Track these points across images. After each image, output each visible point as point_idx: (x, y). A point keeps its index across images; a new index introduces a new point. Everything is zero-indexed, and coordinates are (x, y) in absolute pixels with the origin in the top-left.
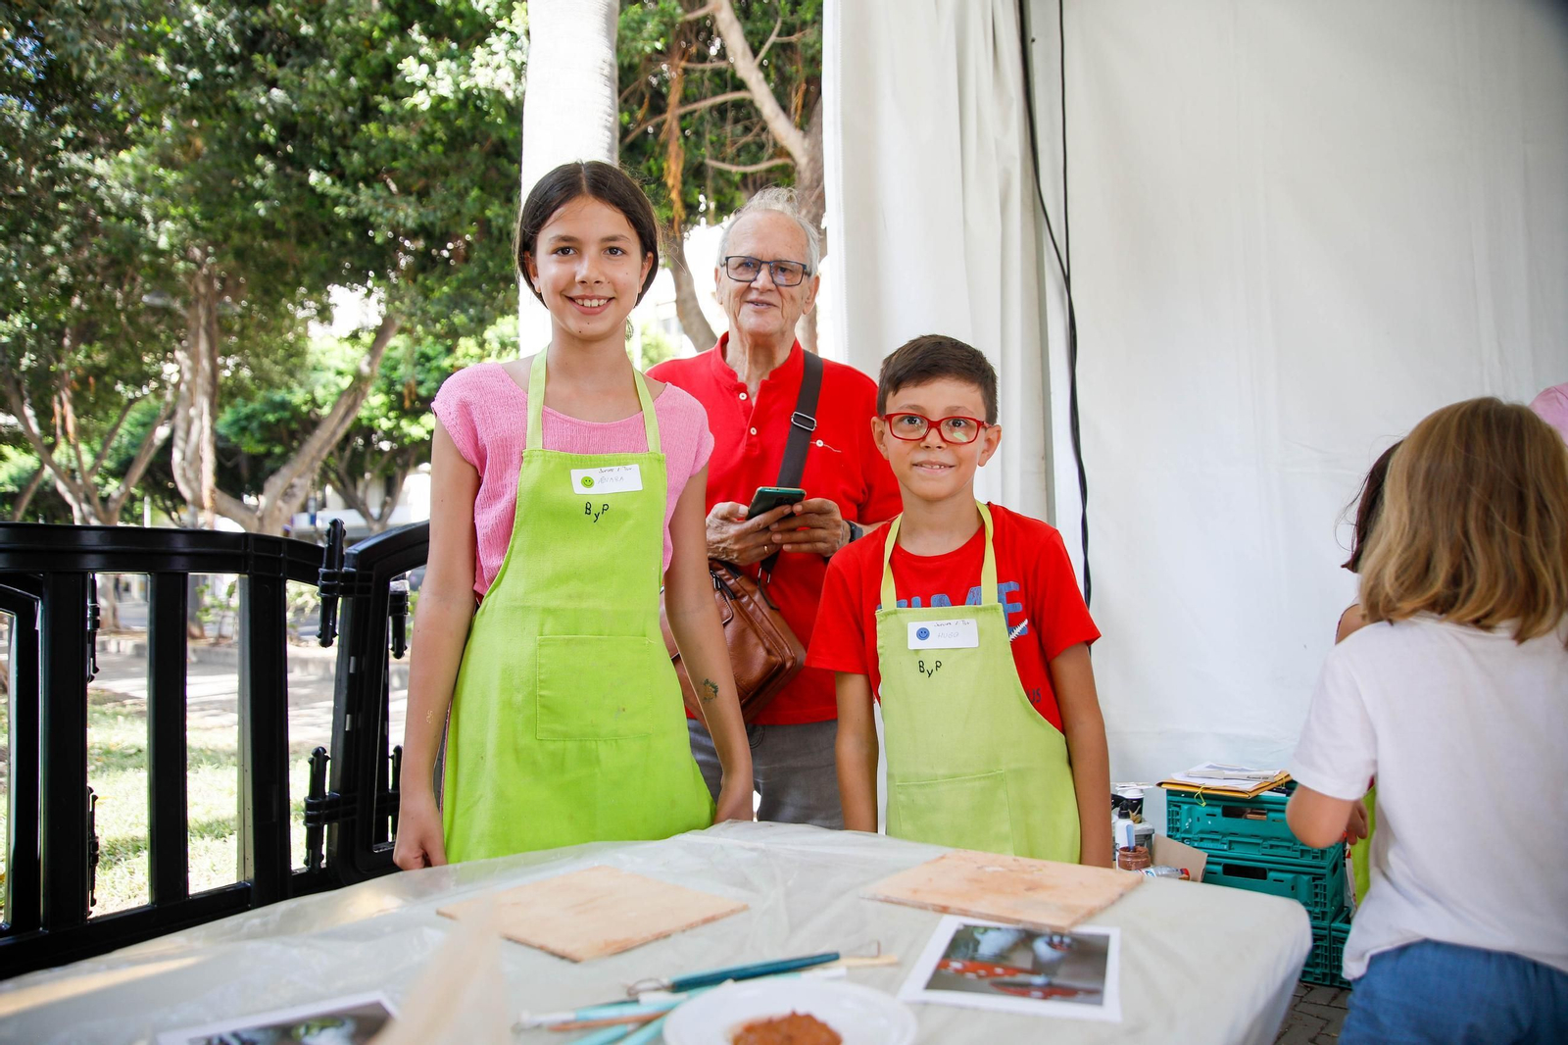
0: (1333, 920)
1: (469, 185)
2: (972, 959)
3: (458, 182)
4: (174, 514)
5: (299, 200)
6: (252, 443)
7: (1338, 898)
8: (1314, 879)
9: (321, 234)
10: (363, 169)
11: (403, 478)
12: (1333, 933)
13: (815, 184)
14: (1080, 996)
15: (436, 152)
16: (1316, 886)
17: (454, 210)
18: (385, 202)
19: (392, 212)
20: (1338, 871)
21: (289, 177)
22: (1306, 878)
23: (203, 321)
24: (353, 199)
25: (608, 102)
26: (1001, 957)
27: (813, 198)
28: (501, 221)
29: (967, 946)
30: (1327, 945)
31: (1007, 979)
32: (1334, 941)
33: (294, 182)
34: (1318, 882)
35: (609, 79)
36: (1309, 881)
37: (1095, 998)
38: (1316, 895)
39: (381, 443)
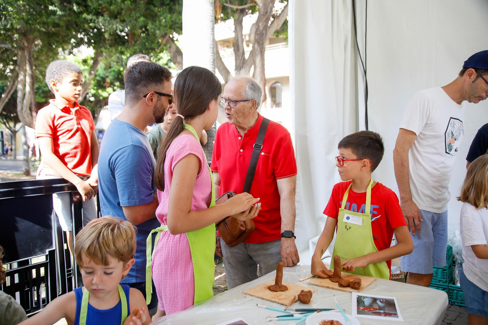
0: (449, 283)
1: (140, 16)
2: (364, 306)
3: (135, 14)
4: (7, 124)
5: (69, 15)
6: (40, 98)
7: (451, 276)
8: (443, 271)
9: (74, 26)
10: (98, 7)
11: (100, 111)
12: (449, 287)
13: (265, 14)
14: (392, 316)
15: (128, 4)
16: (444, 273)
17: (134, 25)
18: (108, 21)
19: (111, 25)
20: (451, 268)
21: (65, 7)
22: (441, 270)
23: (27, 57)
24: (97, 21)
25: (212, 12)
26: (371, 306)
27: (264, 19)
28: (152, 30)
29: (362, 303)
30: (447, 291)
31: (374, 311)
32: (449, 290)
33: (67, 9)
34: (444, 271)
35: (211, 3)
36: (442, 271)
37: (396, 316)
38: (444, 275)
39: (90, 98)
